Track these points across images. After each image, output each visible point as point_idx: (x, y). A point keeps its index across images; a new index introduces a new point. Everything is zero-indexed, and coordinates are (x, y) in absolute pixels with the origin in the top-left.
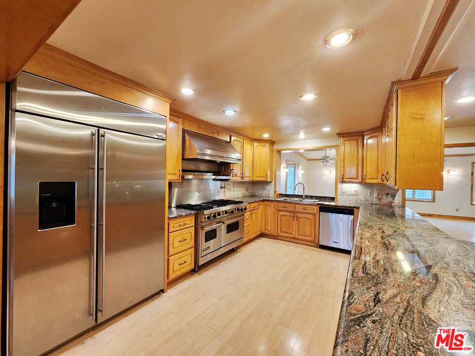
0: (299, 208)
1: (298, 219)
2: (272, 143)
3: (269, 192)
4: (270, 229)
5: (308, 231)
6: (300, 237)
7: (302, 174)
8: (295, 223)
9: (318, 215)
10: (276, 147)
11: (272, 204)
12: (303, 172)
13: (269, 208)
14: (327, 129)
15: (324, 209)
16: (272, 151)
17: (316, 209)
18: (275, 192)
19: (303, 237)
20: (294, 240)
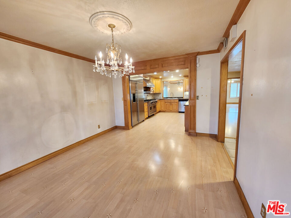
0: (172, 101)
1: (172, 104)
2: (161, 79)
3: (160, 97)
4: (163, 109)
5: (175, 108)
6: (173, 110)
7: (169, 90)
8: (171, 106)
9: (178, 103)
10: (162, 80)
11: (163, 100)
12: (169, 89)
13: (162, 102)
14: (180, 75)
15: (180, 100)
16: (161, 82)
17: (178, 100)
18: (163, 97)
19: (174, 110)
20: (171, 111)
